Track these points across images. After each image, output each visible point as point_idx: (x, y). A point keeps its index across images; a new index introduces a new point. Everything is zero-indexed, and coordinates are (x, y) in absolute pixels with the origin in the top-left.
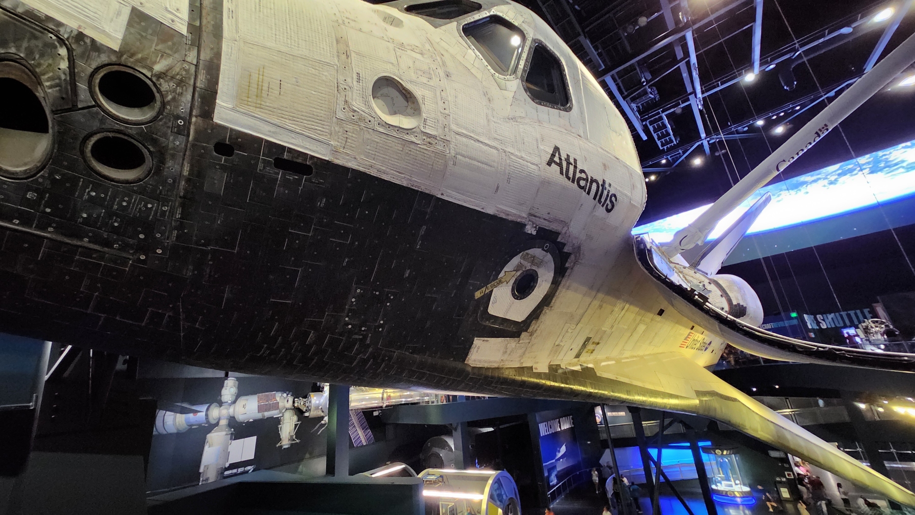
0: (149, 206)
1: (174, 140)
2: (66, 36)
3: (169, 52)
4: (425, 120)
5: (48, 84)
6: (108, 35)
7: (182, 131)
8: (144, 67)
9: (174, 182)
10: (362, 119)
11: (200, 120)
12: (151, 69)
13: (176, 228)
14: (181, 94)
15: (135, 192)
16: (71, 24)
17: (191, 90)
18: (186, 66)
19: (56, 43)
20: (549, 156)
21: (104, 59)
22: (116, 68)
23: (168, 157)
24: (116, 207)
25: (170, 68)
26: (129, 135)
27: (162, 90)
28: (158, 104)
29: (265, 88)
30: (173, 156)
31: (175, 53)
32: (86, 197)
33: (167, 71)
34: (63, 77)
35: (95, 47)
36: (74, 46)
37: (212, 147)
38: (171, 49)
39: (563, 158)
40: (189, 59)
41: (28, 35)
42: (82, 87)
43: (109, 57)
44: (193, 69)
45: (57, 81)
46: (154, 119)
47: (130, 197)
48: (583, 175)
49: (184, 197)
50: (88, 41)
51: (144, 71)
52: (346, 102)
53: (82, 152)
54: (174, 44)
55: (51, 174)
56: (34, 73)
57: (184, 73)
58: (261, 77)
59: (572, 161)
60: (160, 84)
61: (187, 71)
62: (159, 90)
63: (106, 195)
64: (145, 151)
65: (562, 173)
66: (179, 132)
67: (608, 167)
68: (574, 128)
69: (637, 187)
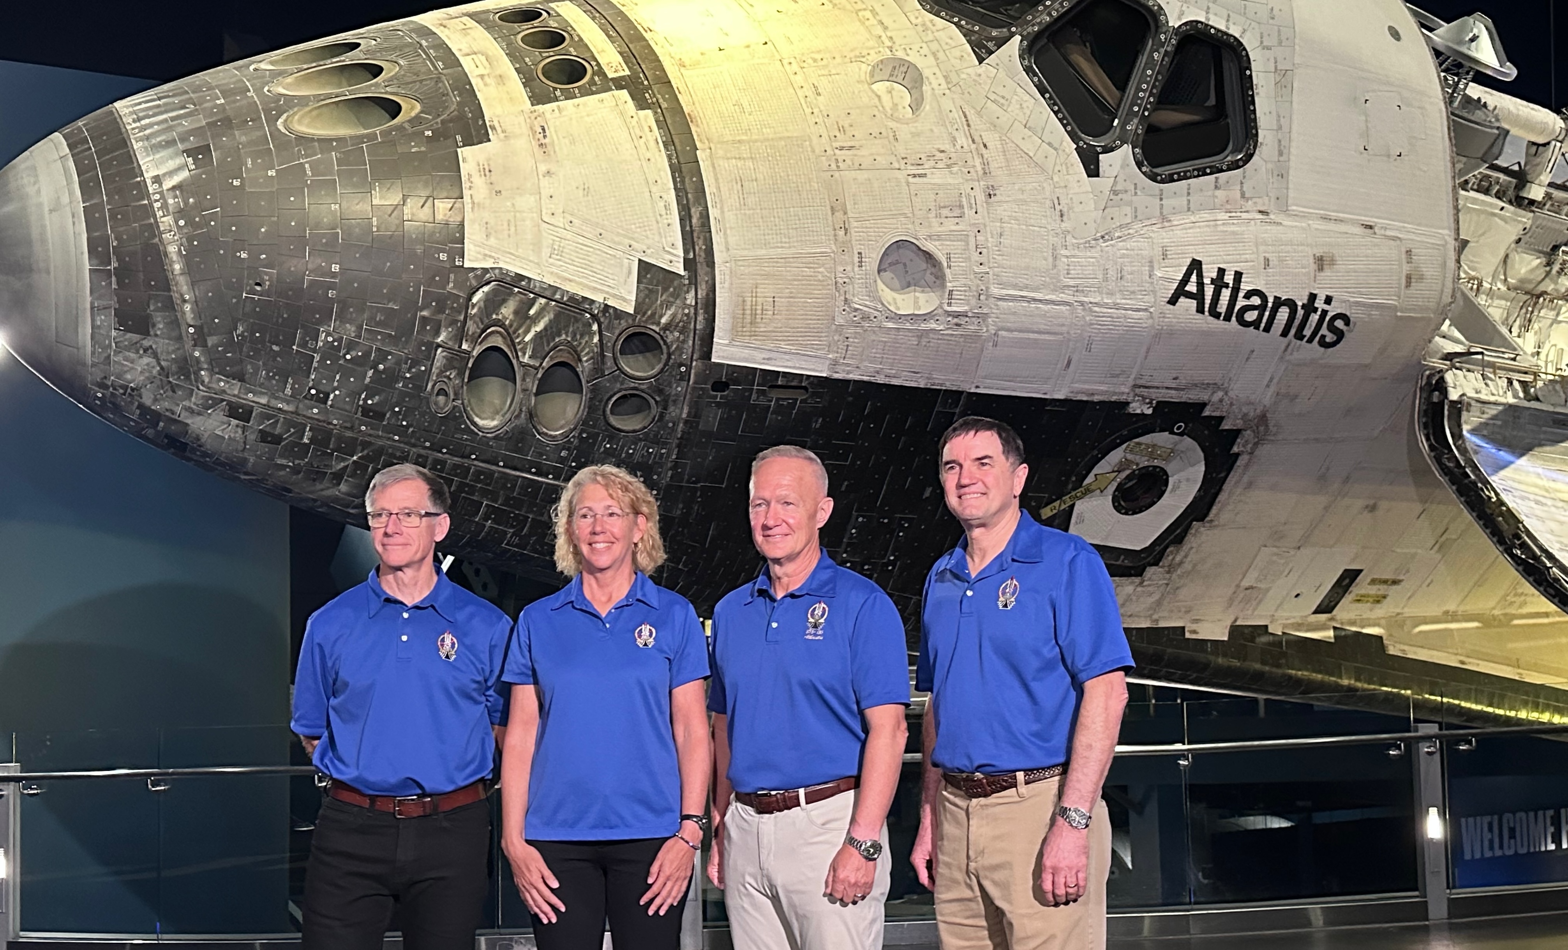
0: (651, 450)
1: (677, 387)
2: (596, 312)
3: (672, 299)
4: (951, 292)
5: (585, 359)
6: (625, 300)
7: (684, 377)
8: (653, 324)
9: (674, 425)
10: (866, 317)
11: (700, 363)
12: (658, 324)
13: (671, 469)
14: (684, 342)
15: (641, 440)
16: (599, 298)
17: (692, 335)
18: (686, 311)
19: (591, 321)
20: (1175, 286)
21: (624, 324)
22: (631, 331)
23: (670, 403)
24: (623, 455)
25: (674, 316)
26: (642, 391)
27: (668, 341)
28: (664, 357)
29: (759, 312)
30: (675, 401)
31: (676, 299)
32: (602, 449)
33: (671, 320)
34: (596, 350)
35: (619, 314)
36: (602, 320)
37: (709, 386)
38: (672, 295)
39: (1207, 281)
40: (688, 302)
41: (572, 320)
42: (609, 355)
43: (627, 321)
44: (692, 311)
45: (591, 354)
46: (662, 371)
47: (636, 444)
48: (1256, 301)
49: (681, 438)
50: (611, 311)
51: (654, 327)
52: (846, 299)
53: (604, 411)
54: (675, 290)
55: (580, 434)
56: (576, 351)
57: (685, 318)
58: (754, 299)
59: (1229, 279)
60: (667, 337)
61: (687, 315)
62: (665, 342)
63: (618, 445)
64: (652, 402)
65: (1200, 310)
66: (681, 379)
67: (1332, 260)
68: (1251, 198)
69: (1421, 278)
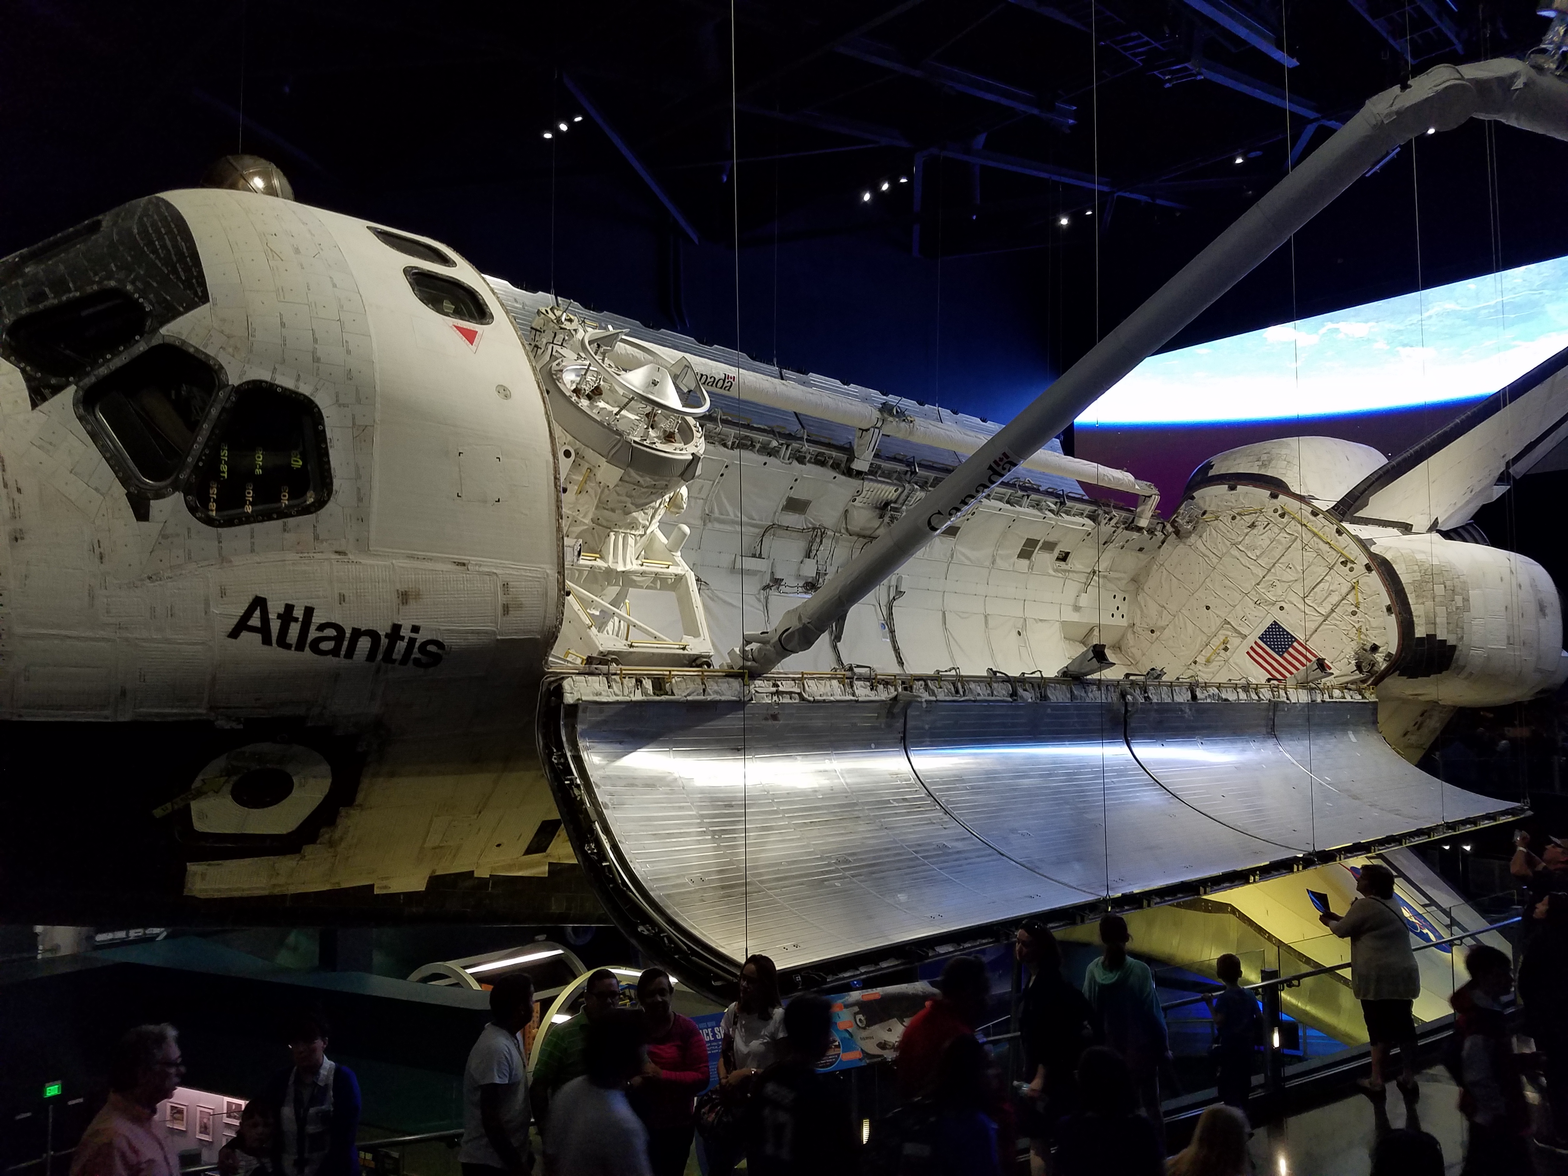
20: (235, 621)
39: (272, 616)
48: (331, 632)
59: (299, 613)
65: (267, 641)
67: (419, 595)
68: (326, 540)
69: (520, 606)
